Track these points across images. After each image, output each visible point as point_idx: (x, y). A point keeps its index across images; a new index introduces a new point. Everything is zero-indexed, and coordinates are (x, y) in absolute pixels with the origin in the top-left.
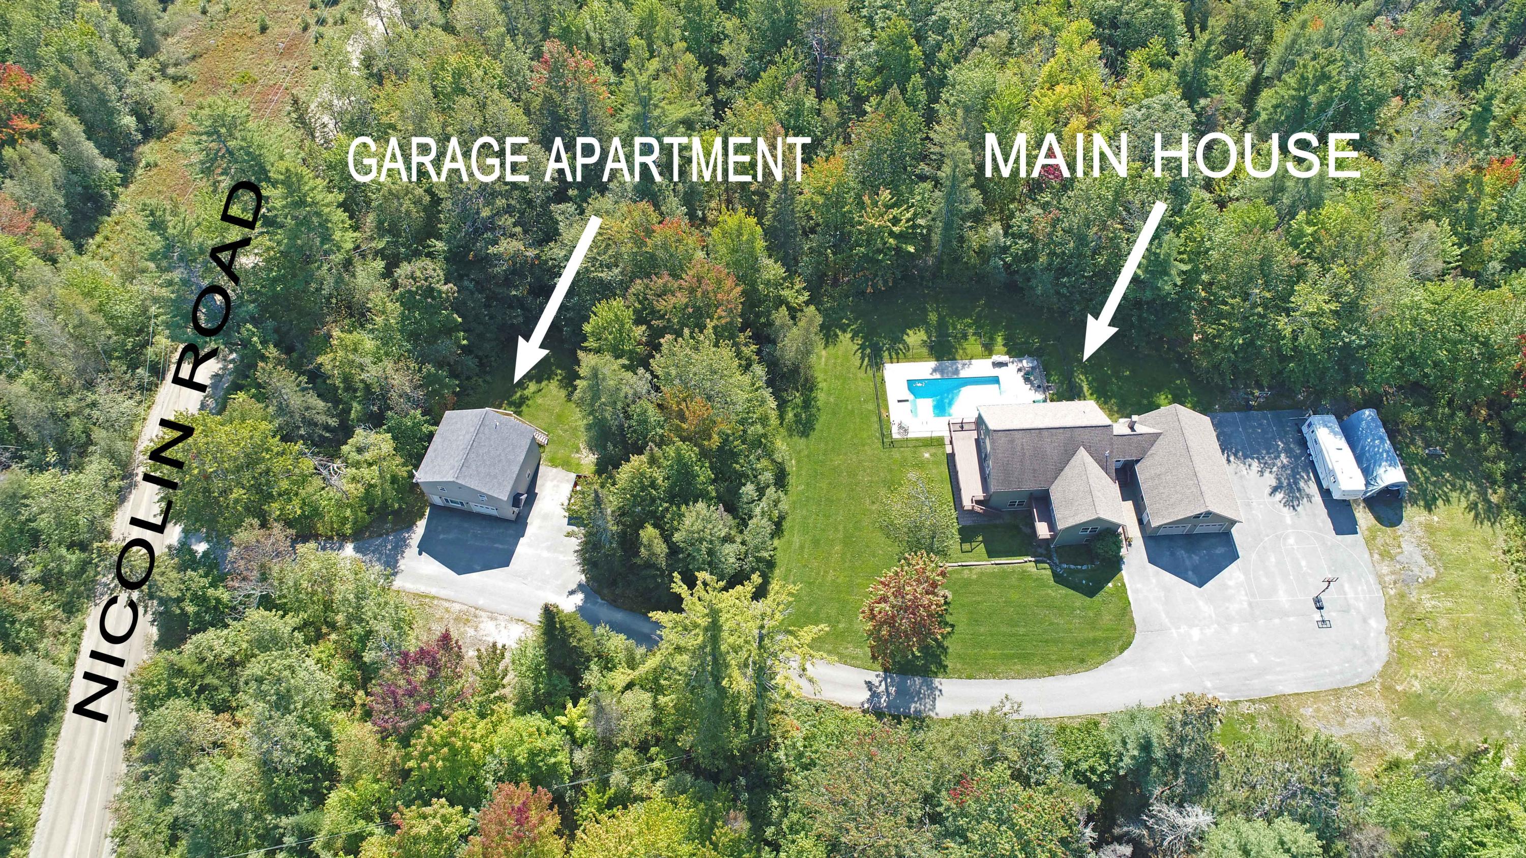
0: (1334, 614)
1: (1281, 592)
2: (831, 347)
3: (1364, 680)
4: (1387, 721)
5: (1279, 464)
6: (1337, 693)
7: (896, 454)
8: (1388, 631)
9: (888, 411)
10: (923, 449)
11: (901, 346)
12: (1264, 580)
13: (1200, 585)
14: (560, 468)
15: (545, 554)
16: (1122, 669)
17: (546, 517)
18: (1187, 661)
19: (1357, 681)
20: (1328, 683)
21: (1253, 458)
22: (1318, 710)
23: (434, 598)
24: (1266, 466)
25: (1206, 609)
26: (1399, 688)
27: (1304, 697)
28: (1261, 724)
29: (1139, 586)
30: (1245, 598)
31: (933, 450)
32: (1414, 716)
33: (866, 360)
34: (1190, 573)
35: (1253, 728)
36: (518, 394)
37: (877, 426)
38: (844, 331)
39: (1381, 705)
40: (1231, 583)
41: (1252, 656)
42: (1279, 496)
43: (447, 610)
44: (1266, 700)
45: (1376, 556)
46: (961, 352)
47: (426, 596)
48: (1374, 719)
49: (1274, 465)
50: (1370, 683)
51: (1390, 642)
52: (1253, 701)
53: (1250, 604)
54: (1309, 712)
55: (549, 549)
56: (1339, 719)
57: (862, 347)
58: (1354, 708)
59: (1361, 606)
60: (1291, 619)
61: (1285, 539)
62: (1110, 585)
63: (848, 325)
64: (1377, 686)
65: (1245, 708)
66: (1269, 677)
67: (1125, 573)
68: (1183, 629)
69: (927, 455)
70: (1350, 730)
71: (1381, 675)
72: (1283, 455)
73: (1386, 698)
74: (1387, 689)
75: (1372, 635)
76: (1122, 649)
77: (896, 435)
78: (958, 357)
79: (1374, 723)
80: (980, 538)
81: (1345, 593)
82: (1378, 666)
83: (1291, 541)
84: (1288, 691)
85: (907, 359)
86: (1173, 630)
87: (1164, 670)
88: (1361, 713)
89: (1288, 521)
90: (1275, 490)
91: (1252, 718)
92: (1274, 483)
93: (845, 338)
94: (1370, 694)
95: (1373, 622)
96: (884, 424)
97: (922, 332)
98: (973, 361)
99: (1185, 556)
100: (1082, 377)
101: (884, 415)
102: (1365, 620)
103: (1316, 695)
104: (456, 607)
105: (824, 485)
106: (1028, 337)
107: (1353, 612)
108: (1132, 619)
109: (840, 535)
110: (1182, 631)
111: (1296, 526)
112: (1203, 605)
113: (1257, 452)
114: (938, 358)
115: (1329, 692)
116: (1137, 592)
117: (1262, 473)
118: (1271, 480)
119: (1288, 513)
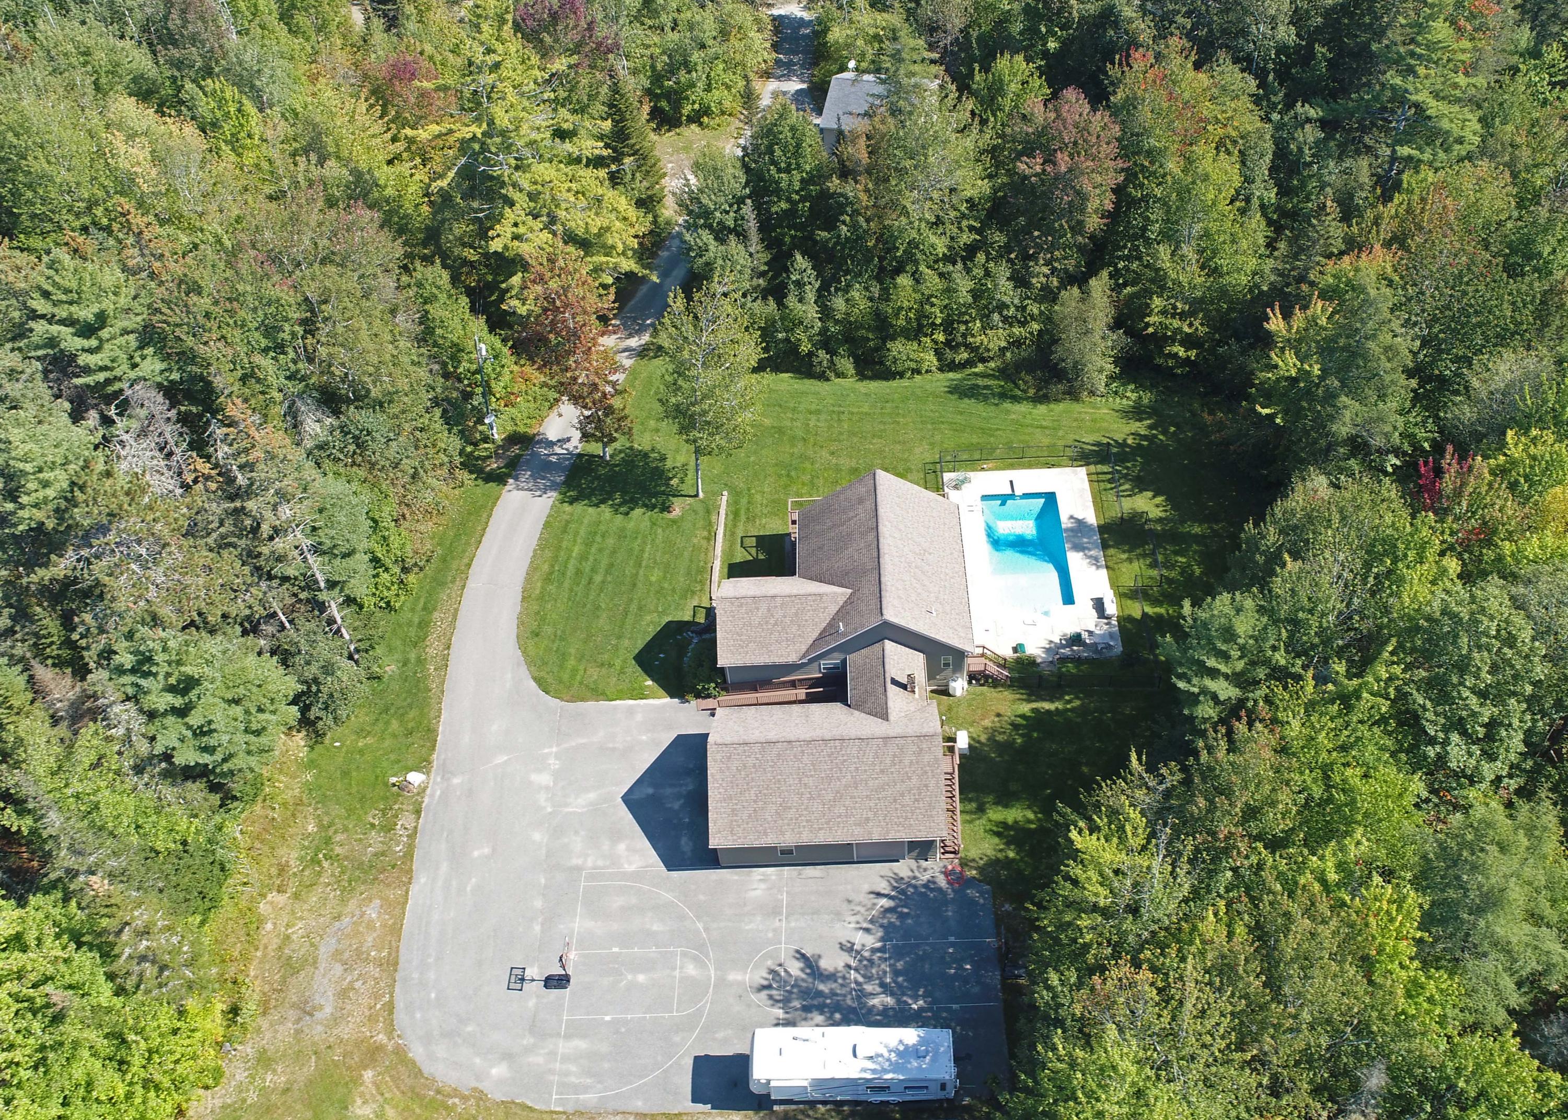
0: (531, 1003)
1: (590, 924)
3: (400, 1016)
4: (316, 1032)
5: (869, 988)
6: (391, 964)
8: (480, 1096)
9: (992, 469)
12: (618, 902)
13: (628, 799)
16: (509, 676)
18: (501, 759)
19: (400, 1004)
20: (408, 955)
21: (882, 939)
22: (370, 926)
24: (866, 964)
25: (579, 803)
26: (368, 1075)
27: (397, 911)
28: (375, 838)
29: (639, 717)
30: (590, 863)
32: (310, 1083)
34: (650, 791)
35: (373, 825)
38: (1151, 427)
39: (346, 1031)
40: (622, 847)
41: (487, 851)
42: (795, 968)
44: (409, 855)
46: (1125, 556)
48: (328, 1010)
49: (869, 978)
50: (390, 1029)
51: (456, 1093)
52: (413, 836)
53: (579, 869)
54: (372, 912)
56: (346, 955)
58: (358, 985)
59: (537, 1059)
60: (537, 928)
61: (695, 959)
62: (649, 683)
64: (381, 1038)
65: (406, 820)
66: (444, 867)
67: (664, 701)
68: (554, 764)
70: (322, 966)
71: (400, 1053)
72: (889, 1001)
73: (358, 1043)
74: (373, 1054)
75: (477, 1060)
76: (539, 681)
77: (950, 477)
78: (1111, 551)
79: (321, 1007)
80: (761, 557)
81: (568, 1037)
82: (417, 1052)
83: (691, 970)
84: (414, 889)
86: (554, 749)
87: (495, 728)
88: (343, 994)
89: (734, 976)
90: (810, 963)
91: (388, 828)
92: (826, 964)
94: (372, 1019)
95: (499, 1071)
96: (971, 463)
98: (1104, 572)
99: (684, 790)
100: (1077, 703)
102: (508, 1057)
103: (396, 930)
107: (528, 1040)
108: (583, 700)
110: (552, 761)
111: (721, 983)
112: (592, 796)
113: (898, 953)
114: (1102, 529)
115: (395, 952)
116: (631, 711)
117: (848, 948)
118: (833, 961)
119: (760, 976)
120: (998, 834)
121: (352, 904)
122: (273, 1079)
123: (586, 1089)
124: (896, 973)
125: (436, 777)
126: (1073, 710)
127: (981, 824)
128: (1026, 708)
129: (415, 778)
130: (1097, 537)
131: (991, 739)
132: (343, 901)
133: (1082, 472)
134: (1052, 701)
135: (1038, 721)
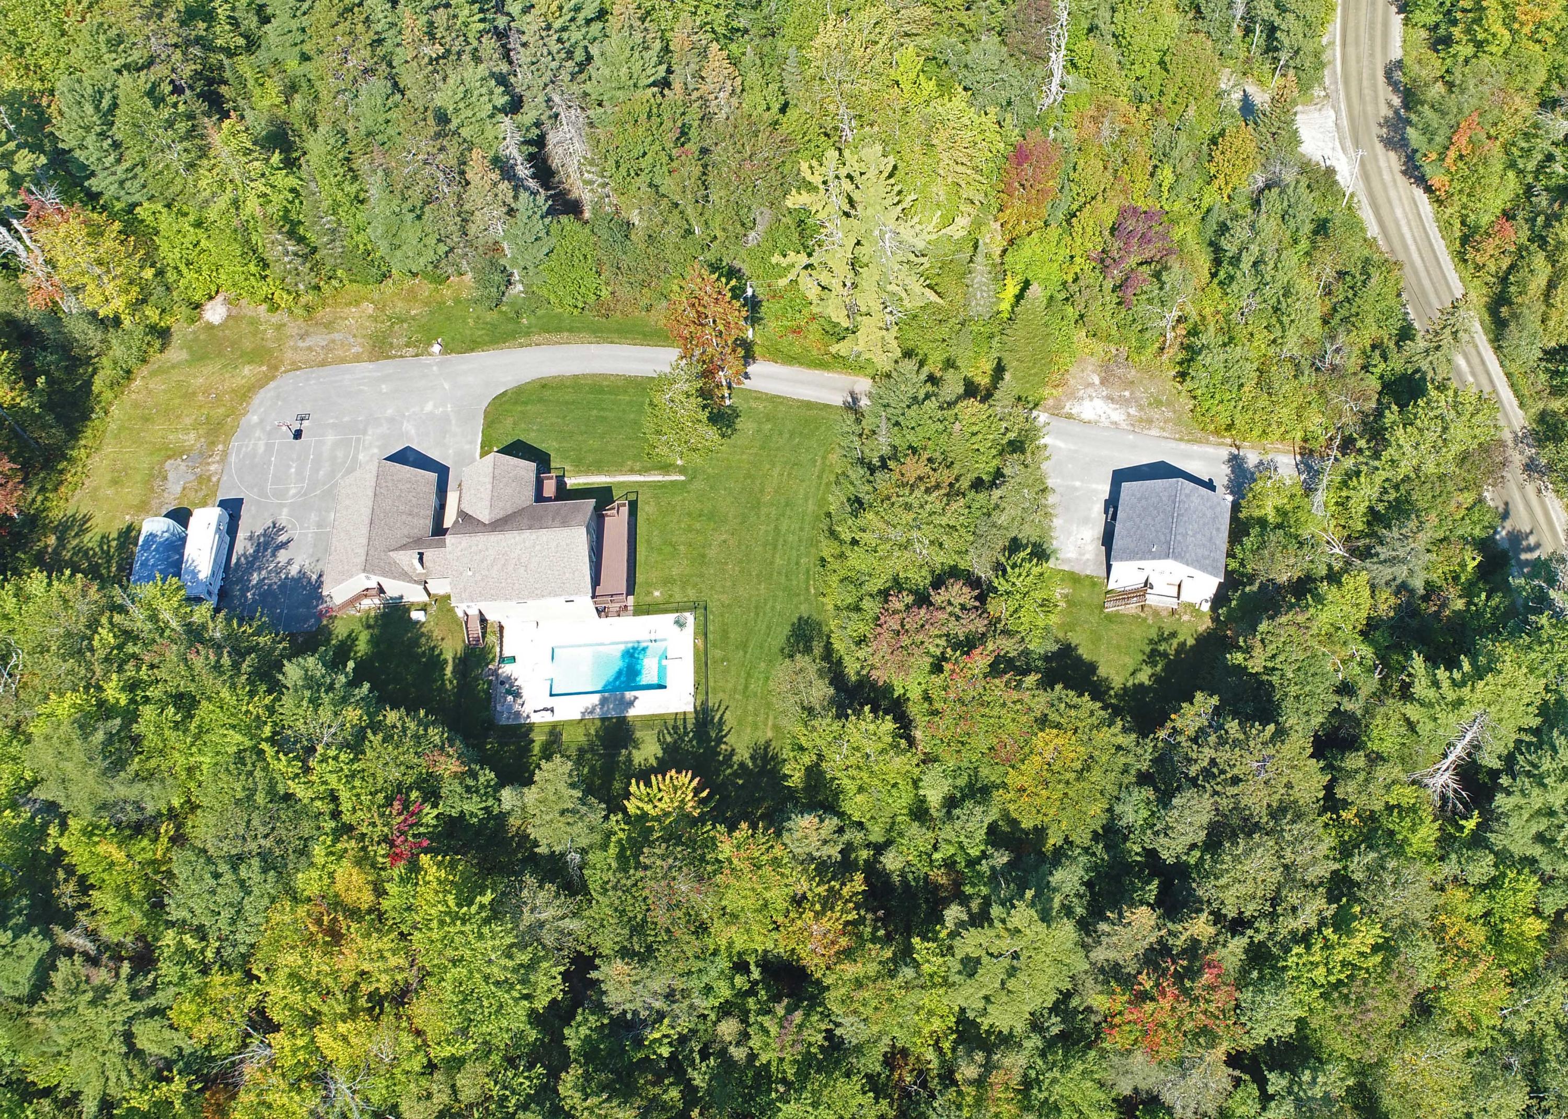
0: (287, 426)
1: (330, 444)
2: (762, 741)
3: (292, 374)
4: (290, 343)
5: (263, 572)
6: (323, 364)
7: (692, 593)
8: (244, 414)
9: (695, 645)
10: (660, 600)
11: (669, 739)
12: (340, 454)
13: (407, 448)
14: (1083, 574)
15: (1078, 484)
16: (509, 379)
17: (1086, 521)
18: (447, 386)
19: (299, 372)
20: (326, 370)
21: (292, 578)
22: (347, 351)
23: (1181, 440)
25: (408, 427)
27: (354, 360)
28: (402, 341)
29: (467, 447)
31: (648, 599)
32: (264, 347)
33: (716, 719)
34: (412, 459)
35: (410, 338)
36: (1159, 668)
37: (711, 628)
38: (742, 765)
39: (289, 354)
40: (376, 451)
41: (385, 391)
42: (283, 538)
43: (1163, 429)
44: (389, 357)
45: (214, 479)
46: (592, 732)
47: (1189, 441)
48: (302, 345)
50: (286, 372)
51: (248, 404)
52: (401, 357)
53: (364, 433)
54: (355, 350)
55: (1076, 489)
56: (332, 345)
57: (720, 740)
58: (313, 353)
59: (257, 433)
60: (332, 421)
61: (299, 492)
63: (735, 774)
64: (282, 369)
65: (412, 351)
66: (378, 374)
68: (439, 411)
69: (657, 594)
70: (327, 337)
71: (274, 377)
72: (254, 583)
73: (281, 361)
74: (274, 368)
75: (262, 410)
76: (504, 394)
77: (689, 617)
78: (598, 723)
79: (304, 342)
82: (272, 385)
83: (293, 491)
84: (366, 364)
85: (662, 718)
86: (449, 410)
87: (470, 379)
88: (310, 349)
89: (285, 511)
90: (284, 545)
91: (408, 345)
92: (282, 552)
93: (743, 754)
94: (293, 363)
95: (255, 419)
96: (703, 632)
97: (636, 762)
98: (579, 717)
100: (449, 687)
101: (700, 643)
102: (262, 421)
103: (343, 362)
104: (1154, 432)
105: (778, 561)
106: (497, 752)
107: (269, 429)
108: (485, 418)
109: (764, 511)
110: (441, 409)
111: (282, 506)
112: (413, 432)
113: (284, 585)
114: (622, 721)
115: (330, 364)
116: (472, 442)
117: (289, 562)
118: (283, 556)
119: (283, 520)
120: (349, 636)
121: (360, 340)
122: (270, 333)
123: (238, 455)
124: (270, 585)
125: (439, 358)
126: (443, 684)
127: (358, 627)
128: (449, 656)
129: (436, 348)
130: (613, 714)
131: (423, 634)
132: (364, 336)
133: (690, 708)
134: (453, 672)
135: (436, 663)
